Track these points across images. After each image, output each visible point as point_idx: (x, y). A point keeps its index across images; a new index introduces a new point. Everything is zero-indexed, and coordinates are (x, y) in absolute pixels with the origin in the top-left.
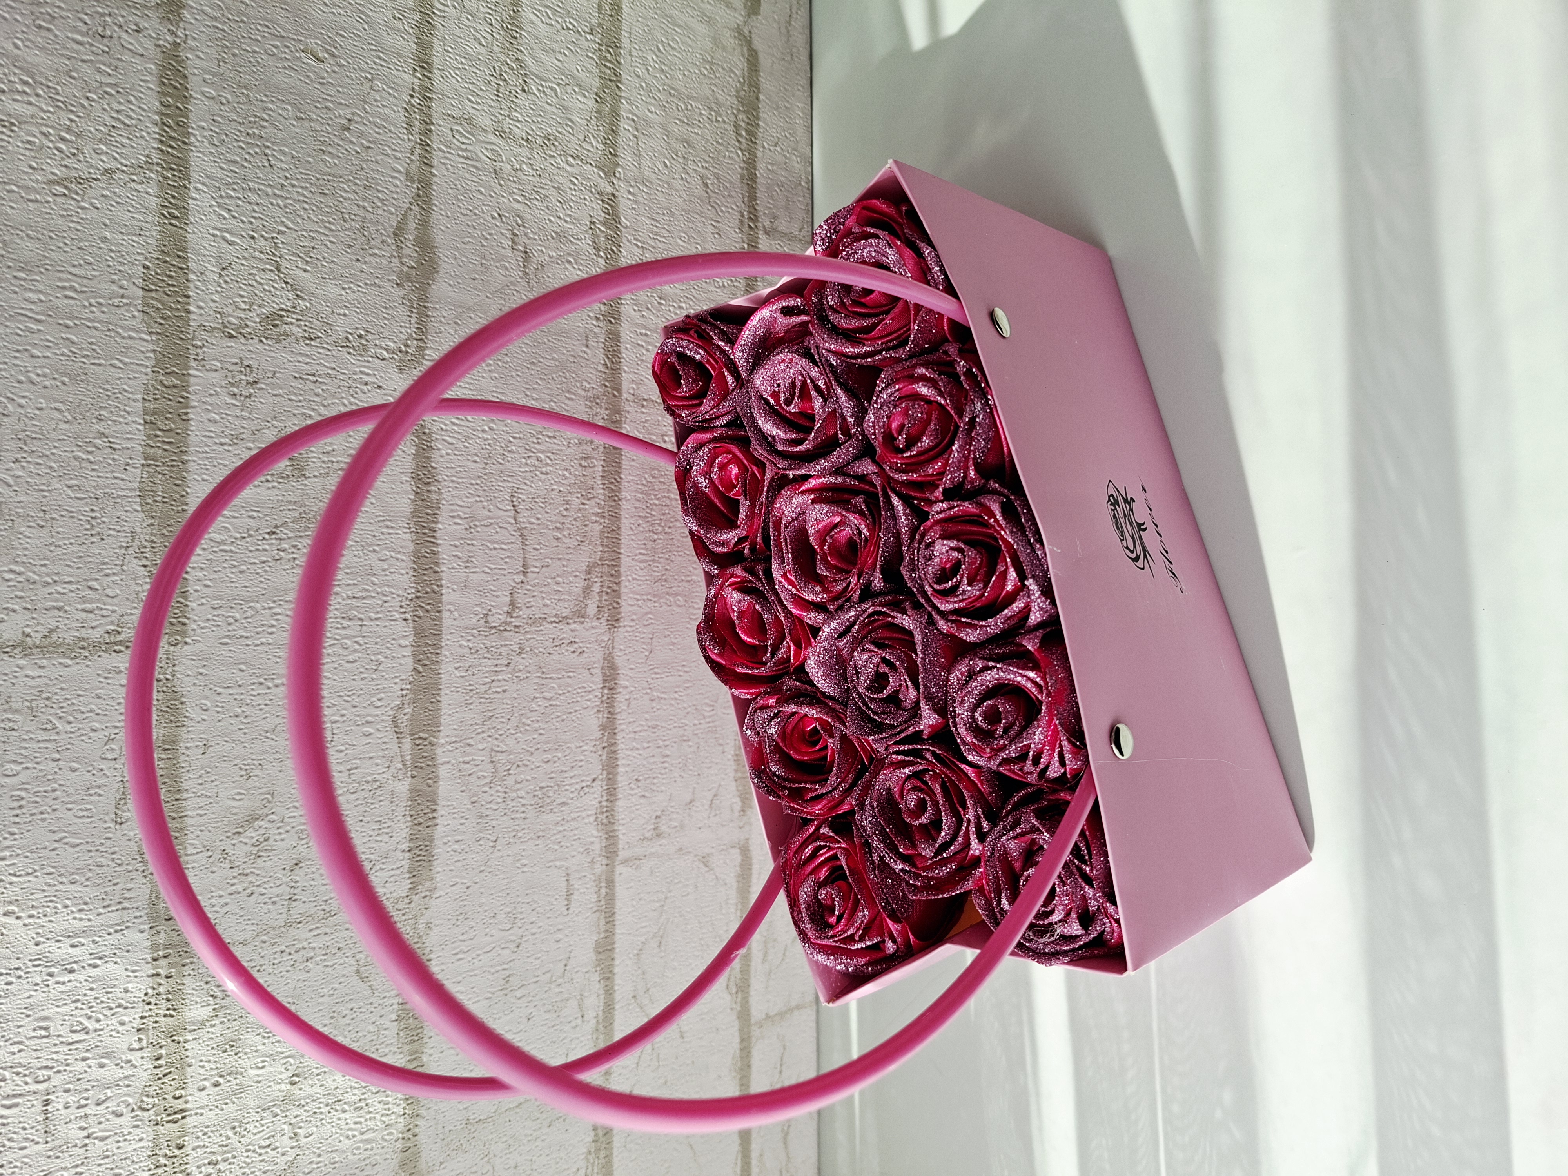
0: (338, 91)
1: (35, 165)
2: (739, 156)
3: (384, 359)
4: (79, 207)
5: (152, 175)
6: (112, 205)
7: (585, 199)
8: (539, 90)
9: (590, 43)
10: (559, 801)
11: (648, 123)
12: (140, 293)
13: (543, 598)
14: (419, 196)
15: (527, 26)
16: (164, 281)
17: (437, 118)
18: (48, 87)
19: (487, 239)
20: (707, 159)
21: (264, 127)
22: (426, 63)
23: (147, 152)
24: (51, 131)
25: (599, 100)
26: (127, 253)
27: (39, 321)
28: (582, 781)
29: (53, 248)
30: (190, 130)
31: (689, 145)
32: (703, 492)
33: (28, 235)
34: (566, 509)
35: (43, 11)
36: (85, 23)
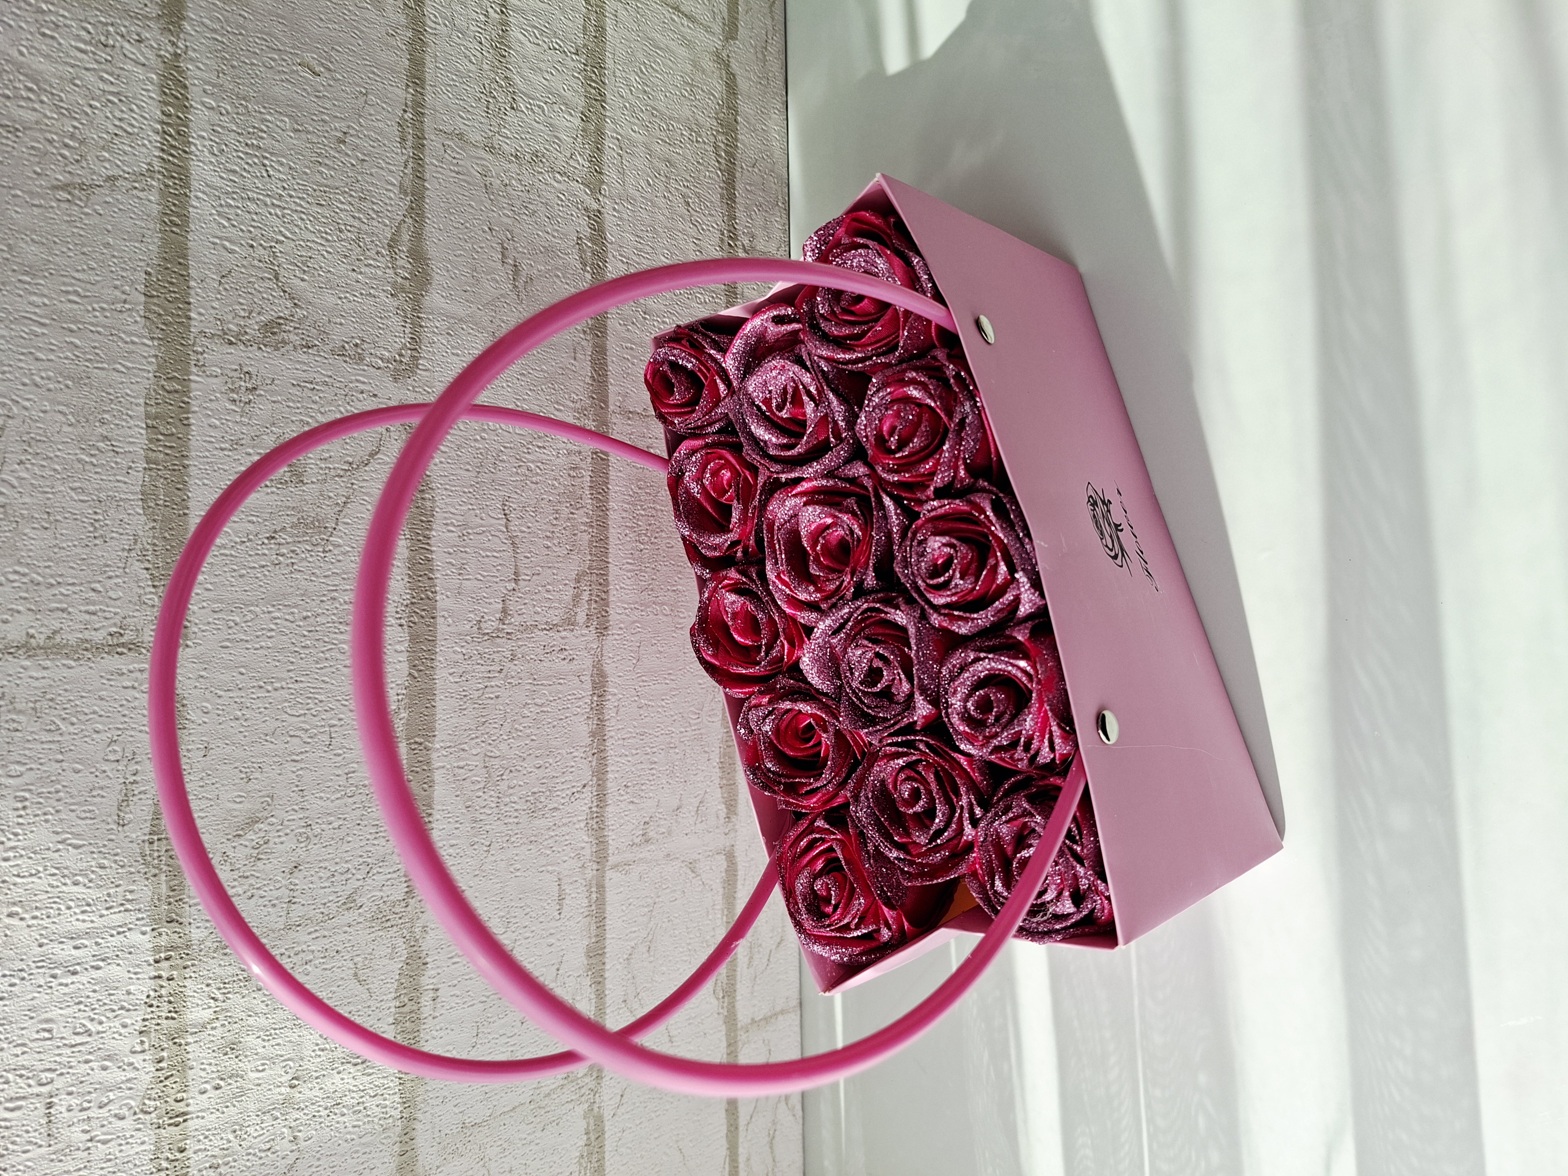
0: (334, 105)
1: (39, 170)
2: (718, 176)
3: (379, 368)
4: (82, 213)
5: (154, 183)
6: (115, 212)
7: (572, 215)
8: (527, 108)
9: (574, 63)
10: (550, 806)
11: (632, 143)
12: (142, 298)
13: (534, 606)
14: (412, 209)
15: (515, 45)
16: (165, 287)
17: (430, 135)
18: (53, 94)
19: (478, 252)
20: (689, 178)
21: (262, 138)
22: (418, 79)
23: (148, 160)
24: (55, 137)
25: (585, 119)
26: (130, 259)
27: (43, 325)
28: (573, 787)
29: (58, 253)
30: (191, 140)
31: (671, 165)
32: (694, 498)
33: (32, 240)
34: (556, 519)
35: (47, 19)
36: (89, 33)
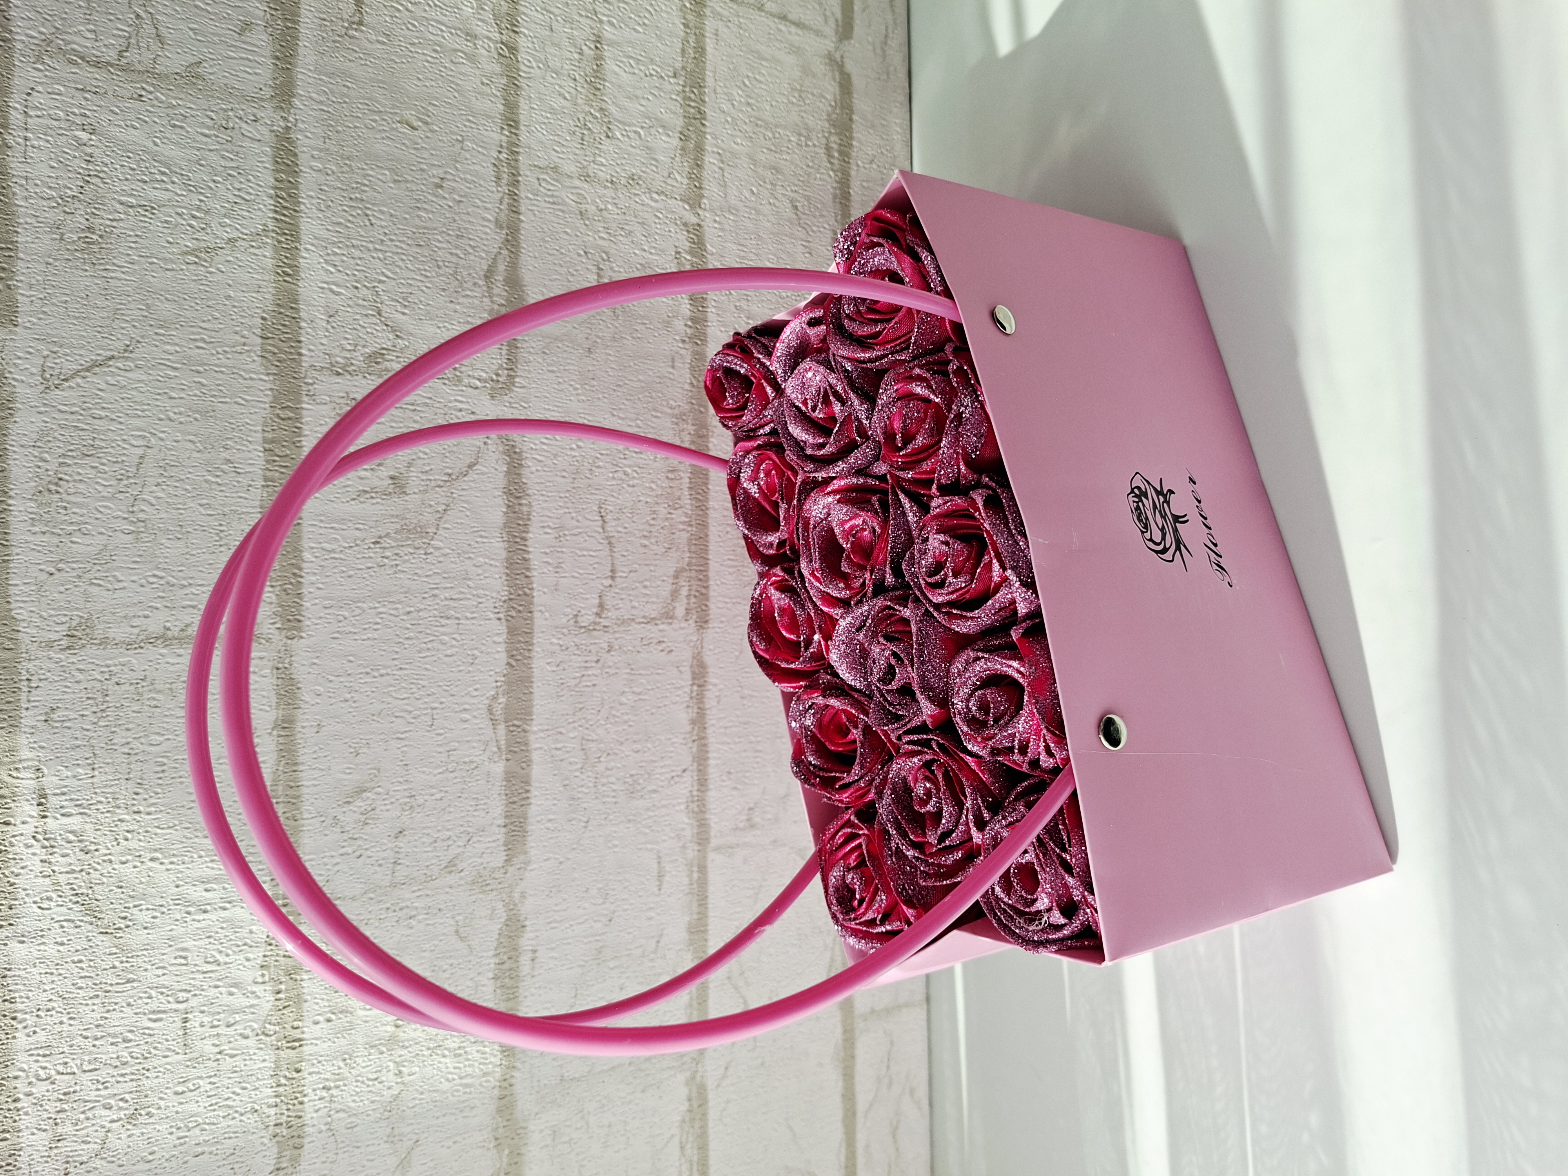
0: (432, 154)
1: (171, 240)
2: (831, 177)
3: (477, 388)
4: (207, 272)
5: (268, 241)
6: (235, 269)
7: (670, 231)
8: (623, 135)
9: (674, 85)
10: (650, 788)
11: (734, 155)
12: (259, 341)
13: (631, 601)
14: (508, 241)
15: (610, 77)
16: (279, 329)
17: (524, 170)
18: (182, 175)
19: (573, 275)
20: (797, 182)
21: (365, 191)
22: (514, 121)
23: (264, 222)
24: (184, 211)
25: (684, 137)
26: (248, 308)
27: (176, 369)
28: (673, 771)
29: (186, 307)
30: (300, 200)
31: (777, 172)
32: (754, 498)
33: (166, 299)
34: (653, 519)
35: (176, 112)
36: (212, 119)
